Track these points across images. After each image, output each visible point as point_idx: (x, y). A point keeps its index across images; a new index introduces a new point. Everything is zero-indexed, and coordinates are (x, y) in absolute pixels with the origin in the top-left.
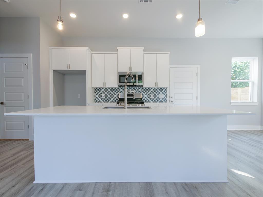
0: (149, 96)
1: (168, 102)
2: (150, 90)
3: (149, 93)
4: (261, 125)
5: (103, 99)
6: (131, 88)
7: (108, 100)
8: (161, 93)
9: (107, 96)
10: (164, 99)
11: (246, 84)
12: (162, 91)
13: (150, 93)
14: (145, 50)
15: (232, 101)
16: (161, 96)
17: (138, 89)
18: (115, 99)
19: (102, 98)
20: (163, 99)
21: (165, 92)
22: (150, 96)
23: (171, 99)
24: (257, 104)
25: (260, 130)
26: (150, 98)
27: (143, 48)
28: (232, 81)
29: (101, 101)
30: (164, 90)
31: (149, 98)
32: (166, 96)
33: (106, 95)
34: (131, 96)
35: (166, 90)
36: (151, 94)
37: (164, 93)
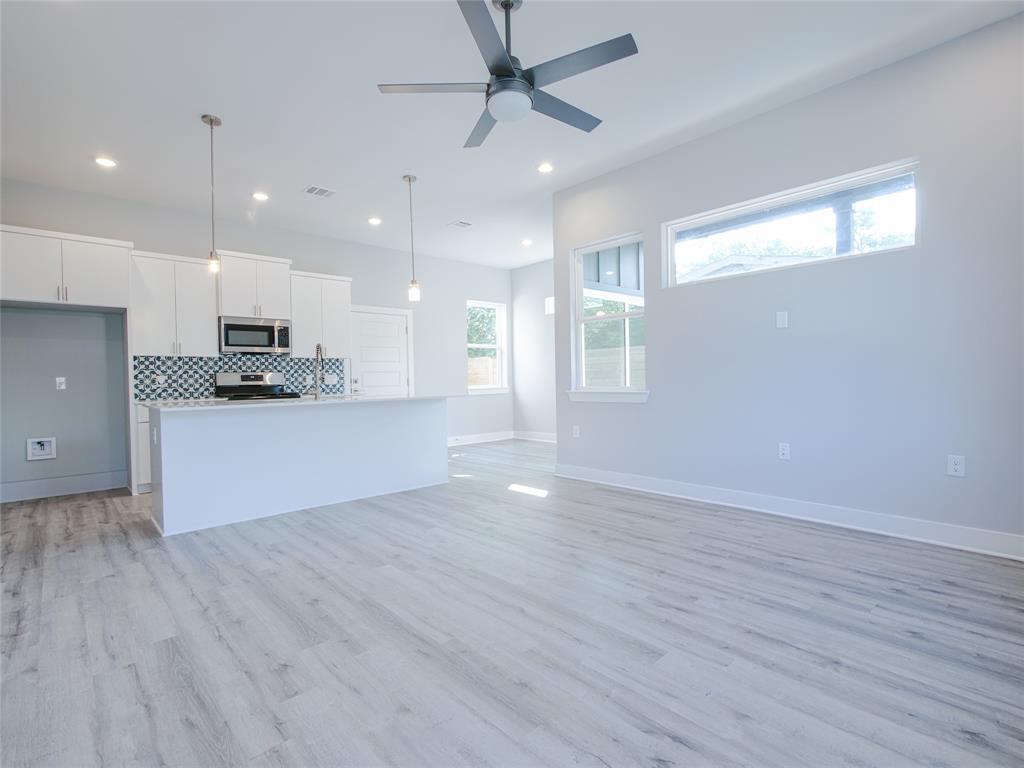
0: (300, 379)
1: (347, 391)
2: (303, 364)
3: (300, 372)
4: (515, 429)
5: (159, 391)
6: (249, 359)
7: (176, 394)
8: (331, 371)
9: (174, 381)
10: (338, 386)
11: (492, 353)
12: (333, 367)
13: (304, 372)
14: (292, 267)
15: (470, 387)
16: (331, 379)
17: (270, 360)
18: (202, 389)
19: (154, 387)
20: (334, 386)
21: (341, 368)
22: (304, 379)
23: (354, 386)
24: (507, 391)
25: (514, 439)
26: (305, 384)
27: (290, 261)
28: (470, 345)
29: (152, 396)
30: (338, 364)
31: (300, 383)
32: (342, 378)
33: (170, 377)
34: (252, 380)
35: (341, 364)
36: (305, 375)
37: (338, 371)
